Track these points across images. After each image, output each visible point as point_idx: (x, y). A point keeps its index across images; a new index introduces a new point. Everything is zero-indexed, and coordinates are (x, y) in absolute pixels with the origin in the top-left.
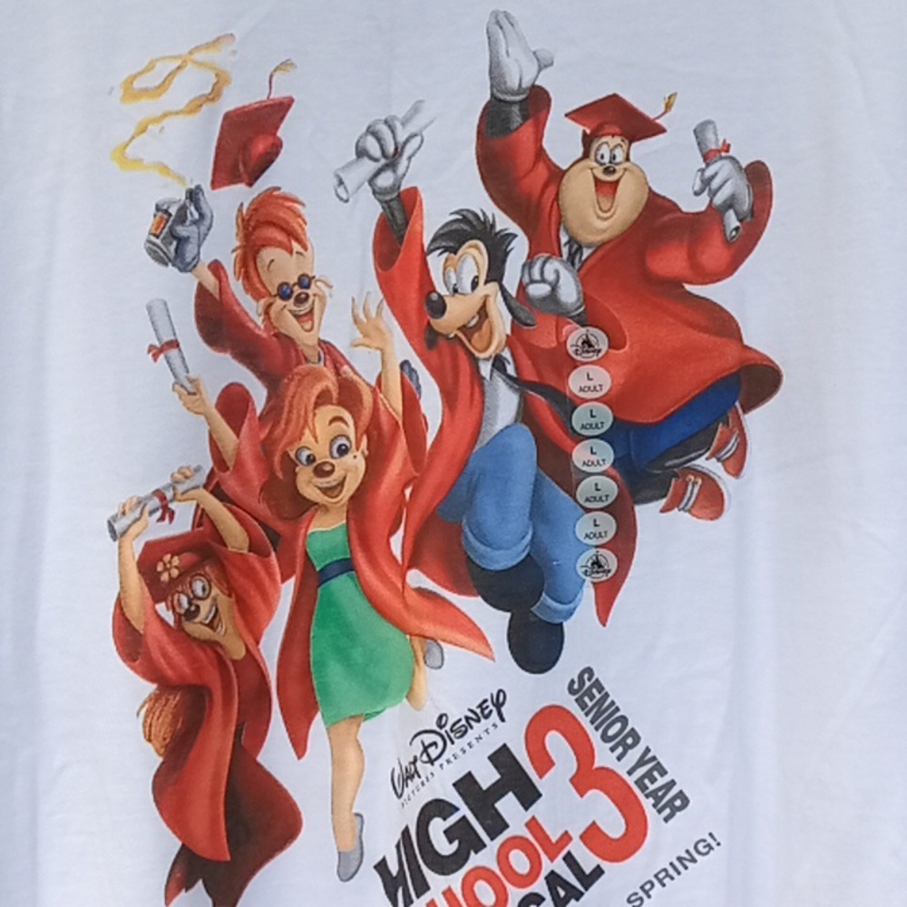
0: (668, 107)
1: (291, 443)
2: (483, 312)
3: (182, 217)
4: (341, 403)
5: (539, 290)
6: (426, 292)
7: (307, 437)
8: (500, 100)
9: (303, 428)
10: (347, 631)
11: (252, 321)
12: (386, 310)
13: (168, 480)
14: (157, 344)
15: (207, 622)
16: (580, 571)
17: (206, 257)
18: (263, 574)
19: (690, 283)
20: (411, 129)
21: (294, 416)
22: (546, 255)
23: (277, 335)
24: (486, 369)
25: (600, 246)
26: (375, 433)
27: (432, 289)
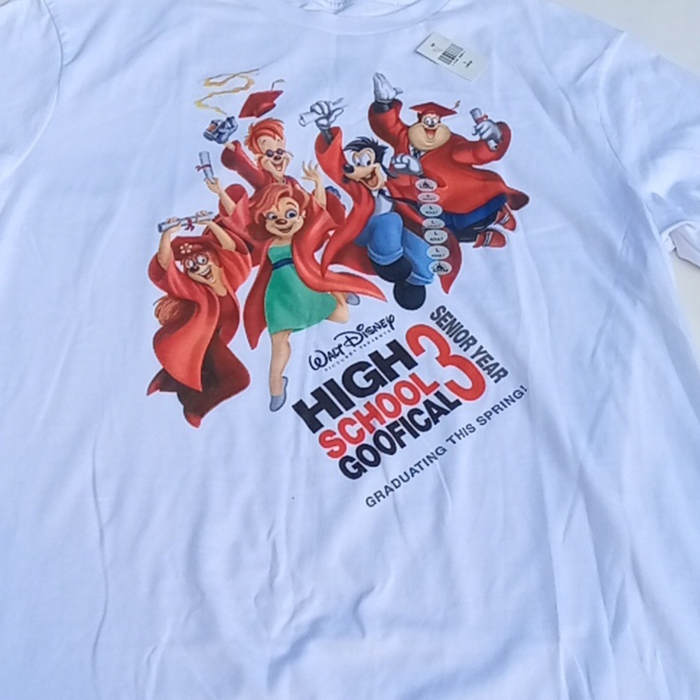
0: (457, 105)
1: (264, 210)
2: (373, 173)
3: (223, 126)
4: (293, 197)
5: (400, 166)
6: (342, 164)
7: (274, 209)
8: (379, 102)
9: (272, 205)
11: (252, 163)
12: (320, 168)
13: (194, 214)
14: (200, 165)
15: (204, 274)
16: (431, 271)
17: (232, 139)
18: (242, 262)
19: (476, 164)
21: (268, 200)
22: (403, 154)
23: (264, 170)
24: (375, 194)
25: (428, 152)
26: (310, 211)
27: (347, 163)
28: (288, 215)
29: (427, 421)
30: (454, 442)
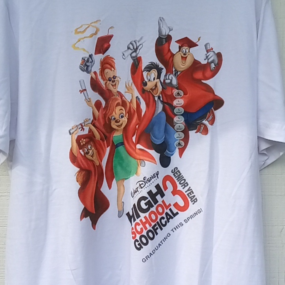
0: (199, 40)
1: (110, 115)
2: (156, 86)
3: (88, 61)
4: (122, 106)
5: (168, 81)
6: (142, 81)
7: (114, 114)
8: (160, 37)
9: (113, 111)
10: (122, 159)
11: (103, 86)
12: (133, 84)
14: (81, 90)
15: (91, 155)
16: (175, 145)
18: (103, 145)
19: (203, 80)
20: (140, 43)
21: (111, 109)
22: (170, 73)
23: (108, 89)
24: (156, 99)
25: (182, 72)
26: (130, 113)
27: (144, 80)
28: (120, 117)
29: (166, 222)
30: (174, 232)
